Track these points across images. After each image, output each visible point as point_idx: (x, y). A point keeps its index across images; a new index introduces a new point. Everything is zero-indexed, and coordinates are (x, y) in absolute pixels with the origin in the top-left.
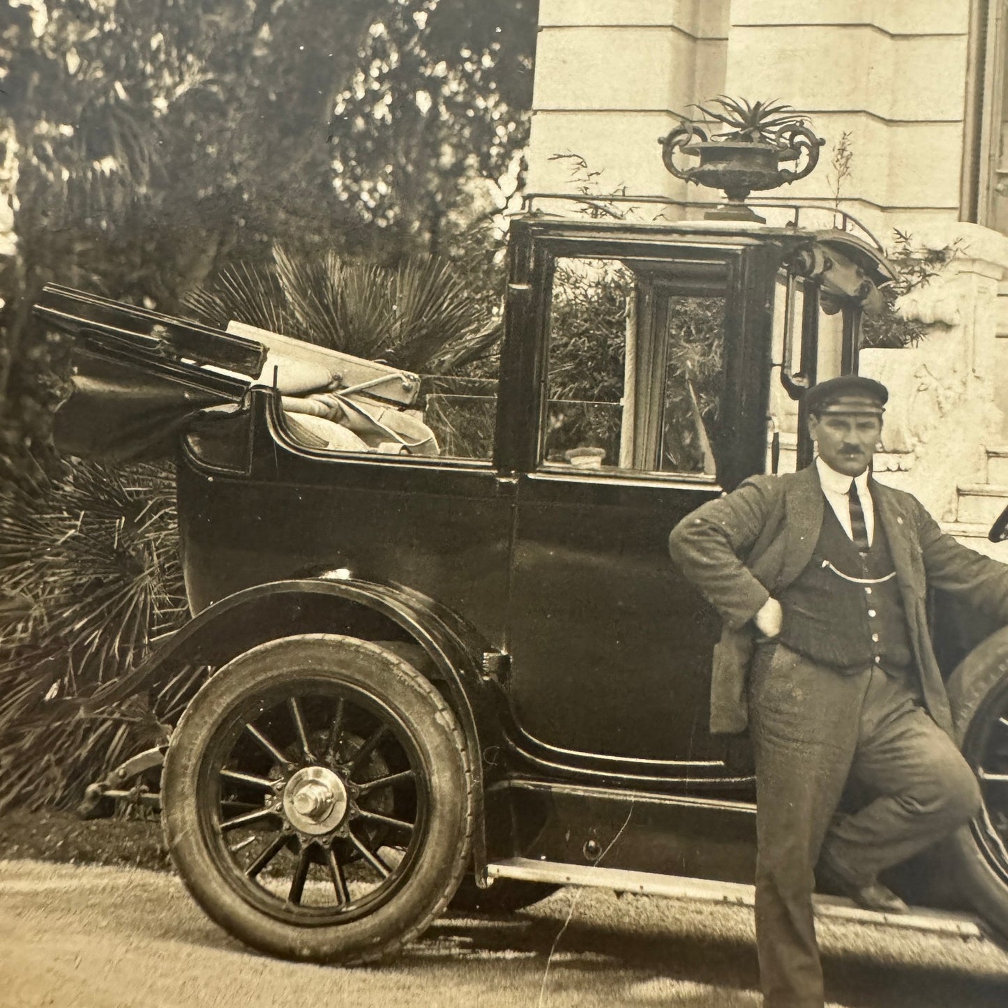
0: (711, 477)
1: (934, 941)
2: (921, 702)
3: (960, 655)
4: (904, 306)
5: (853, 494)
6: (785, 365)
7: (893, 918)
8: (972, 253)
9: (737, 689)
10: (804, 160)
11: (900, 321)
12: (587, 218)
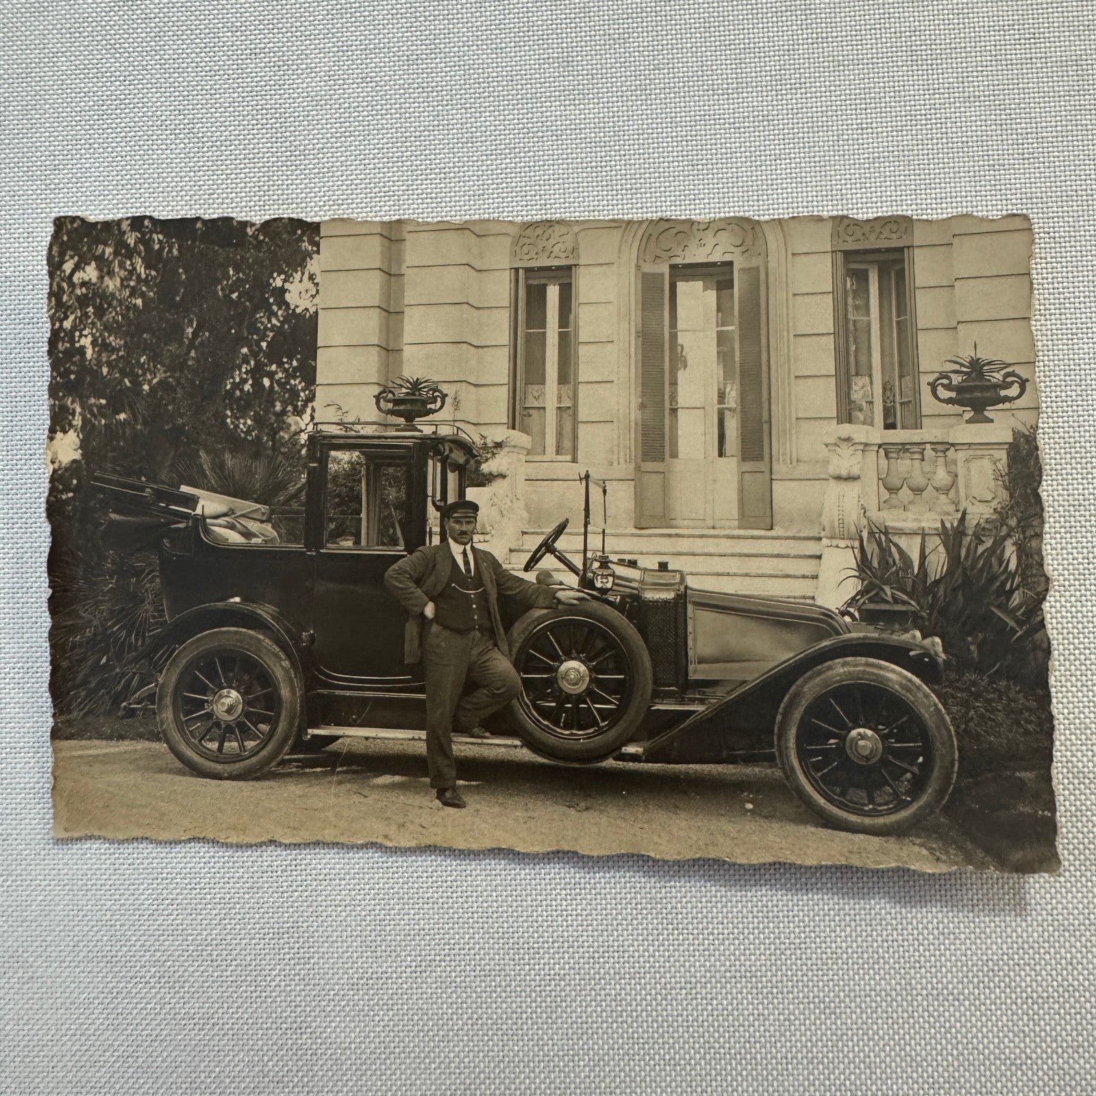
0: (403, 548)
1: (503, 750)
2: (495, 645)
3: (512, 624)
4: (485, 468)
5: (464, 553)
6: (433, 496)
7: (485, 741)
8: (513, 443)
9: (416, 642)
10: (439, 404)
11: (483, 474)
12: (343, 433)
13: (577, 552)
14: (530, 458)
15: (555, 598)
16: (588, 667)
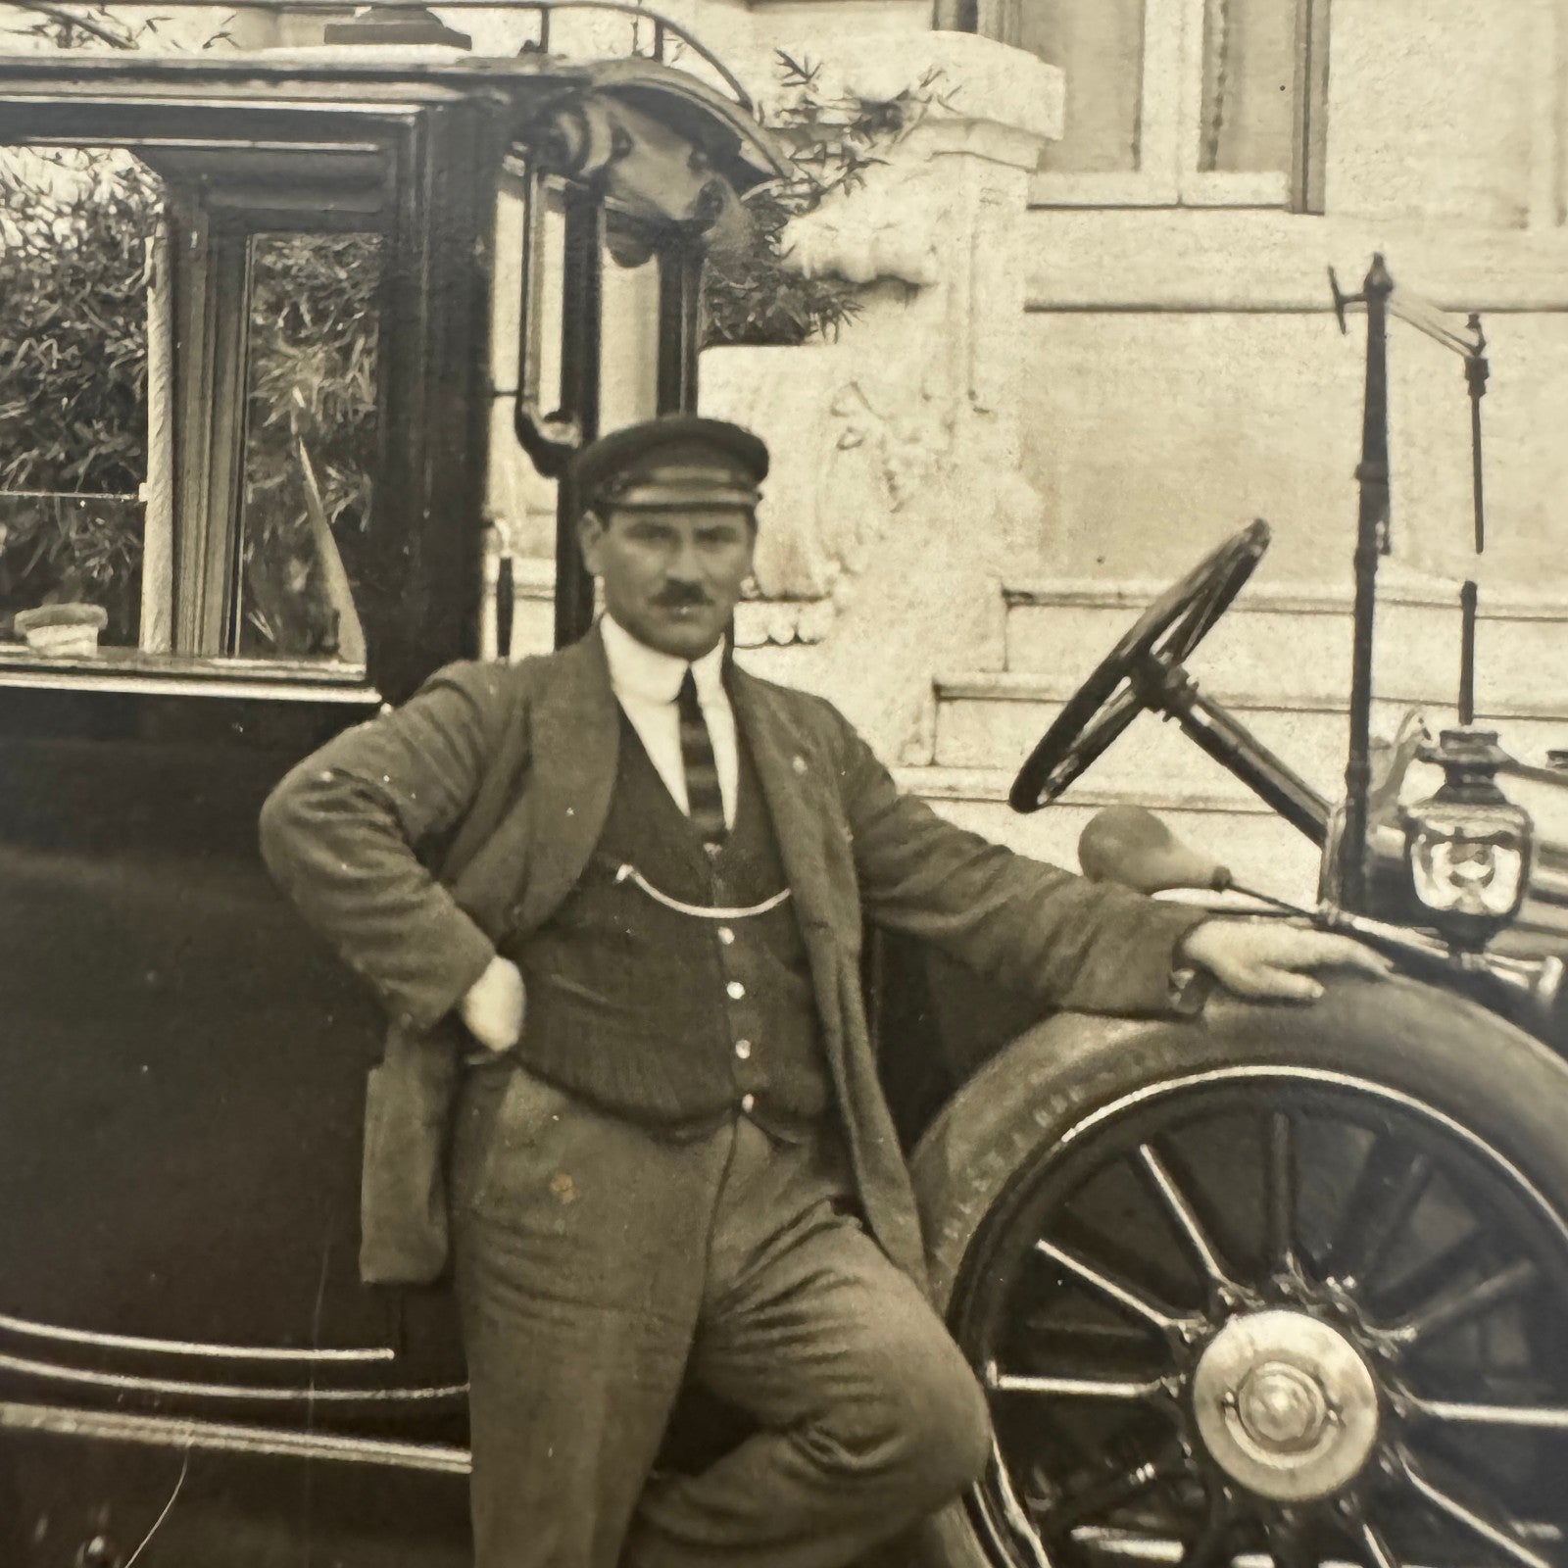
0: (356, 669)
2: (850, 1204)
3: (944, 1093)
4: (806, 241)
5: (687, 702)
6: (523, 395)
8: (963, 105)
9: (422, 1176)
11: (794, 279)
12: (46, 49)
13: (1321, 708)
14: (1056, 186)
15: (1179, 958)
16: (1372, 1358)
